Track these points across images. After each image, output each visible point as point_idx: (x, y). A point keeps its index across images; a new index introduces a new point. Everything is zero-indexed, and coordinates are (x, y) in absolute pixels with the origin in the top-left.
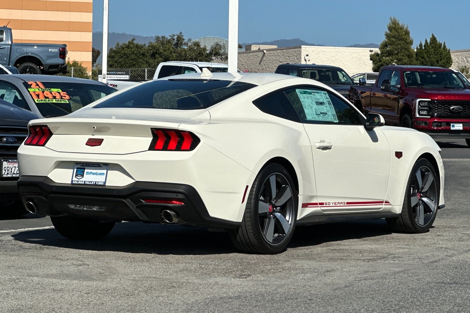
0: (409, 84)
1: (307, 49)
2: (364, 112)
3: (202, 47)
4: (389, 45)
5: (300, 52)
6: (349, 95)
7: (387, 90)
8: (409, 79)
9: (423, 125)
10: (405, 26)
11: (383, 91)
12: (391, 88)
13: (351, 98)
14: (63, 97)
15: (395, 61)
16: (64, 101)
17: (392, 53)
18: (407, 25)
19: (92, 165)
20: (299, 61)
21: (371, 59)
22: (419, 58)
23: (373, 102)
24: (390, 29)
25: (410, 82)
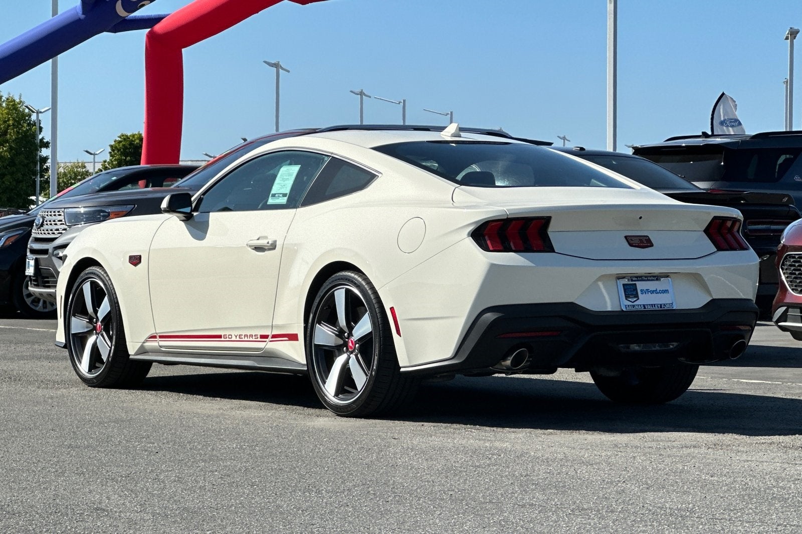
19: (646, 279)
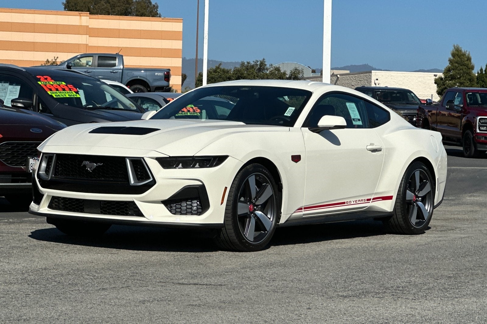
0: (471, 104)
1: (377, 74)
2: (431, 128)
3: (282, 71)
4: (452, 70)
5: (371, 76)
6: (417, 113)
7: (451, 109)
8: (470, 100)
9: (483, 139)
10: (467, 53)
11: (447, 110)
12: (455, 107)
13: (419, 116)
14: (195, 111)
15: (458, 84)
16: (196, 114)
17: (455, 77)
18: (469, 52)
20: (370, 84)
21: (435, 83)
22: (480, 82)
23: (438, 120)
24: (453, 55)
25: (472, 102)
